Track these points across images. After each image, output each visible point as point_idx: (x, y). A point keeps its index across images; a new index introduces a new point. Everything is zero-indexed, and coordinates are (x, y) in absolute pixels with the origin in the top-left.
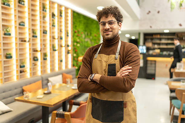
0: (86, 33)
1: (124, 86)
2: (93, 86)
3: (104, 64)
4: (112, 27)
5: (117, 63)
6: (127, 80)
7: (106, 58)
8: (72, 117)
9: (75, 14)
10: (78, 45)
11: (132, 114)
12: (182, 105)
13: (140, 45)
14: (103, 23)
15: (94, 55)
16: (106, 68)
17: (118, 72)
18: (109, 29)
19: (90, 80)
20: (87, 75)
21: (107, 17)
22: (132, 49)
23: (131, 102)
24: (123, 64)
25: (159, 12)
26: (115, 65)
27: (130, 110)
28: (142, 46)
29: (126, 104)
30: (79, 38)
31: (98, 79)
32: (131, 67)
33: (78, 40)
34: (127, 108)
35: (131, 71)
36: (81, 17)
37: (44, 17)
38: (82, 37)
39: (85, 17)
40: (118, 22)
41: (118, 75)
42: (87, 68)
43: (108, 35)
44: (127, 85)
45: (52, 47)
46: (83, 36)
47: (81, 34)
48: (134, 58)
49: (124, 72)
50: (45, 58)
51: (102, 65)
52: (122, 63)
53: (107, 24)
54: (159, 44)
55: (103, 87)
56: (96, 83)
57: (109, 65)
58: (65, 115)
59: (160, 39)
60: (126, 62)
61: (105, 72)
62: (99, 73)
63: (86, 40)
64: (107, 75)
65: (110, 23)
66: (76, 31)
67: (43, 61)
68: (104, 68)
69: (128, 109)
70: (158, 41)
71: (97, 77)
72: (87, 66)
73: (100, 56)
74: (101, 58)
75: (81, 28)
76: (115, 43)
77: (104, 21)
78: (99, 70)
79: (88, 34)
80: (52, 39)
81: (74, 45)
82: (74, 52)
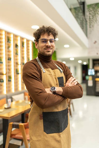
4: (53, 45)
8: (25, 128)
13: (90, 69)
28: (92, 69)
37: (9, 47)
43: (49, 52)
45: (15, 71)
50: (10, 80)
53: (49, 42)
56: (58, 95)
67: (8, 82)
73: (48, 71)
74: (50, 72)
80: (15, 64)
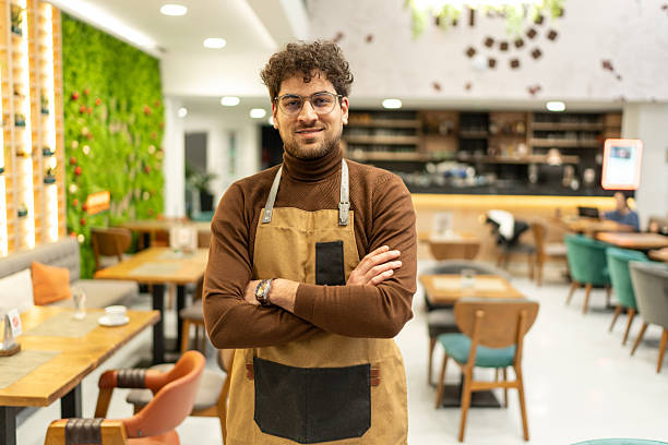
0: (113, 102)
1: (384, 317)
2: (270, 323)
3: (301, 243)
4: (326, 115)
5: (348, 237)
6: (392, 295)
7: (304, 222)
8: (129, 437)
9: (72, 28)
10: (86, 149)
11: (395, 402)
12: (473, 350)
14: (291, 99)
15: (257, 209)
16: (309, 257)
17: (353, 269)
18: (315, 121)
19: (255, 302)
20: (240, 286)
21: (307, 80)
22: (391, 189)
23: (393, 364)
24: (367, 242)
25: (369, 39)
26: (339, 245)
27: (389, 391)
29: (377, 372)
30: (88, 123)
31: (289, 297)
32: (396, 253)
33: (85, 131)
34: (380, 385)
35: (398, 264)
36: (95, 38)
38: (97, 117)
39: (108, 40)
40: (340, 98)
41: (358, 278)
42: (236, 259)
43: (310, 141)
44: (393, 314)
46: (102, 111)
47: (96, 105)
48: (402, 222)
49: (376, 268)
51: (292, 246)
52: (362, 239)
53: (307, 105)
54: (367, 147)
55: (308, 323)
56: (280, 312)
57: (320, 247)
58: (103, 432)
59: (371, 130)
60: (379, 235)
61: (307, 271)
62: (285, 274)
63: (112, 129)
64: (314, 281)
65: (318, 100)
66: (77, 93)
68: (302, 257)
69: (385, 389)
70: (364, 138)
71: (284, 289)
72: (236, 251)
73: (284, 216)
74: (287, 222)
75: (92, 81)
76: (330, 170)
77: (295, 92)
78: (284, 264)
79: (118, 107)
81: (68, 150)
82: (70, 176)
